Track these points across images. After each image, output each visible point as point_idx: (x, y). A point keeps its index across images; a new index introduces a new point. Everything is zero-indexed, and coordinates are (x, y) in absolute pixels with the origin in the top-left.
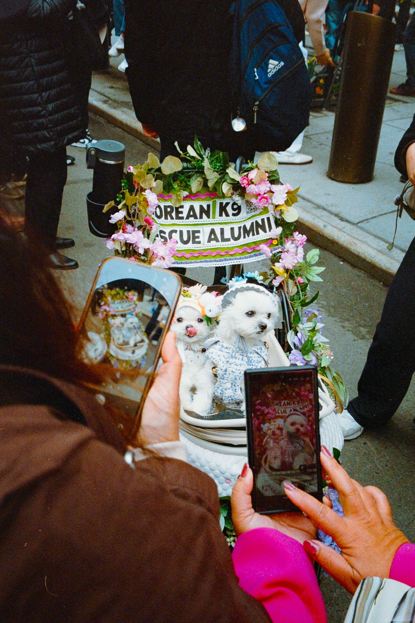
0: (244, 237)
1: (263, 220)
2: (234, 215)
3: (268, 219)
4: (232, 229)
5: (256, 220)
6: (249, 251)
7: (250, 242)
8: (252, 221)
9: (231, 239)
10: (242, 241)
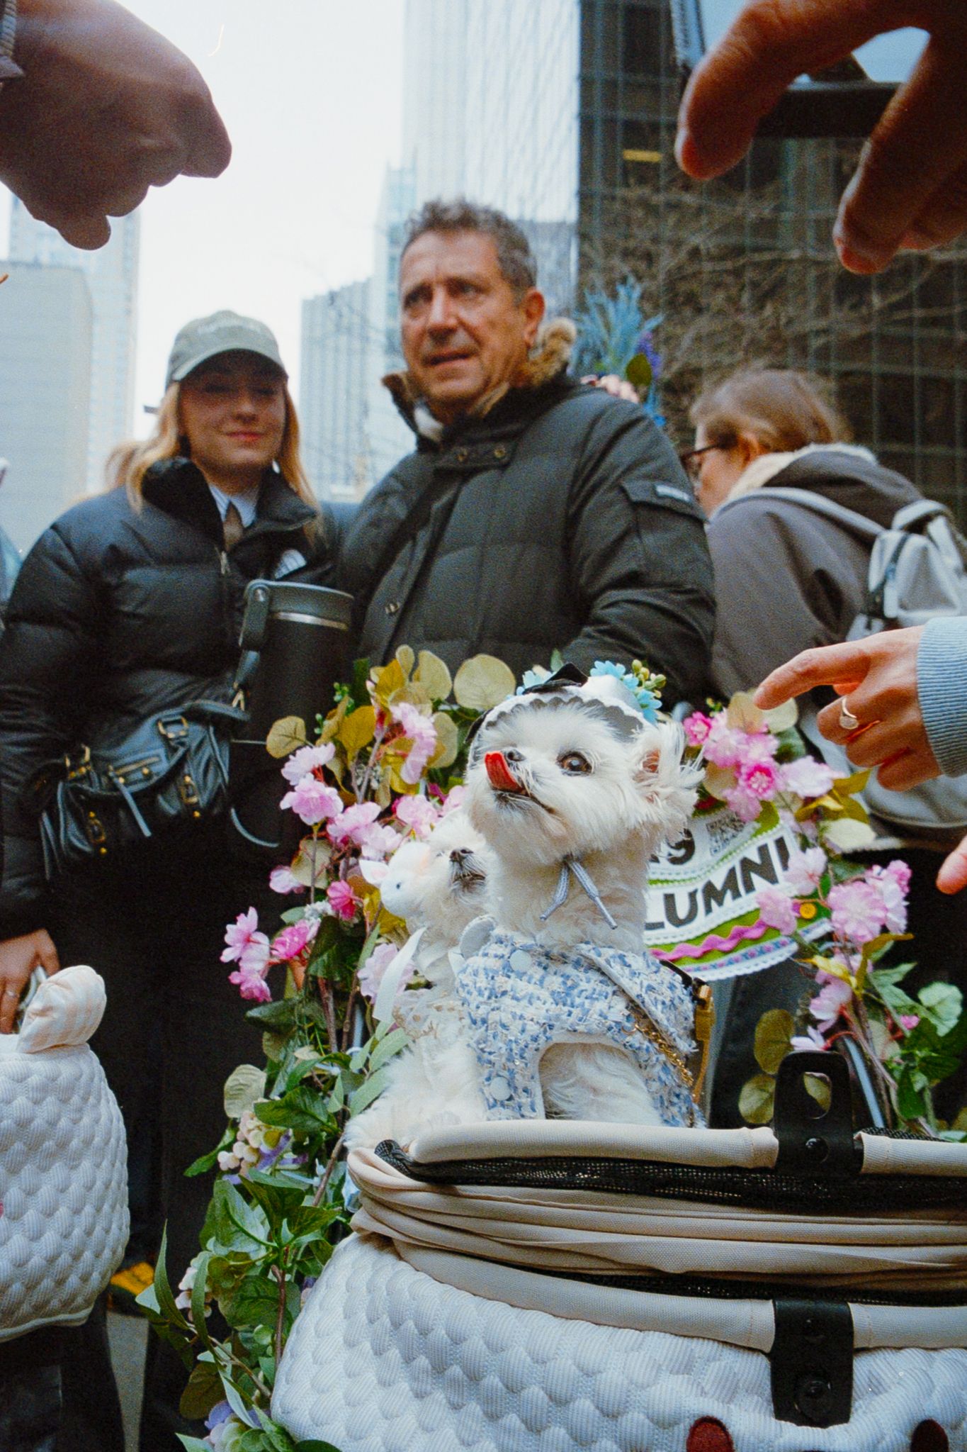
0: (708, 910)
1: (763, 850)
2: (675, 861)
3: (780, 843)
4: (669, 899)
5: (740, 857)
6: (727, 946)
7: (728, 918)
8: (729, 866)
9: (667, 924)
10: (703, 923)
